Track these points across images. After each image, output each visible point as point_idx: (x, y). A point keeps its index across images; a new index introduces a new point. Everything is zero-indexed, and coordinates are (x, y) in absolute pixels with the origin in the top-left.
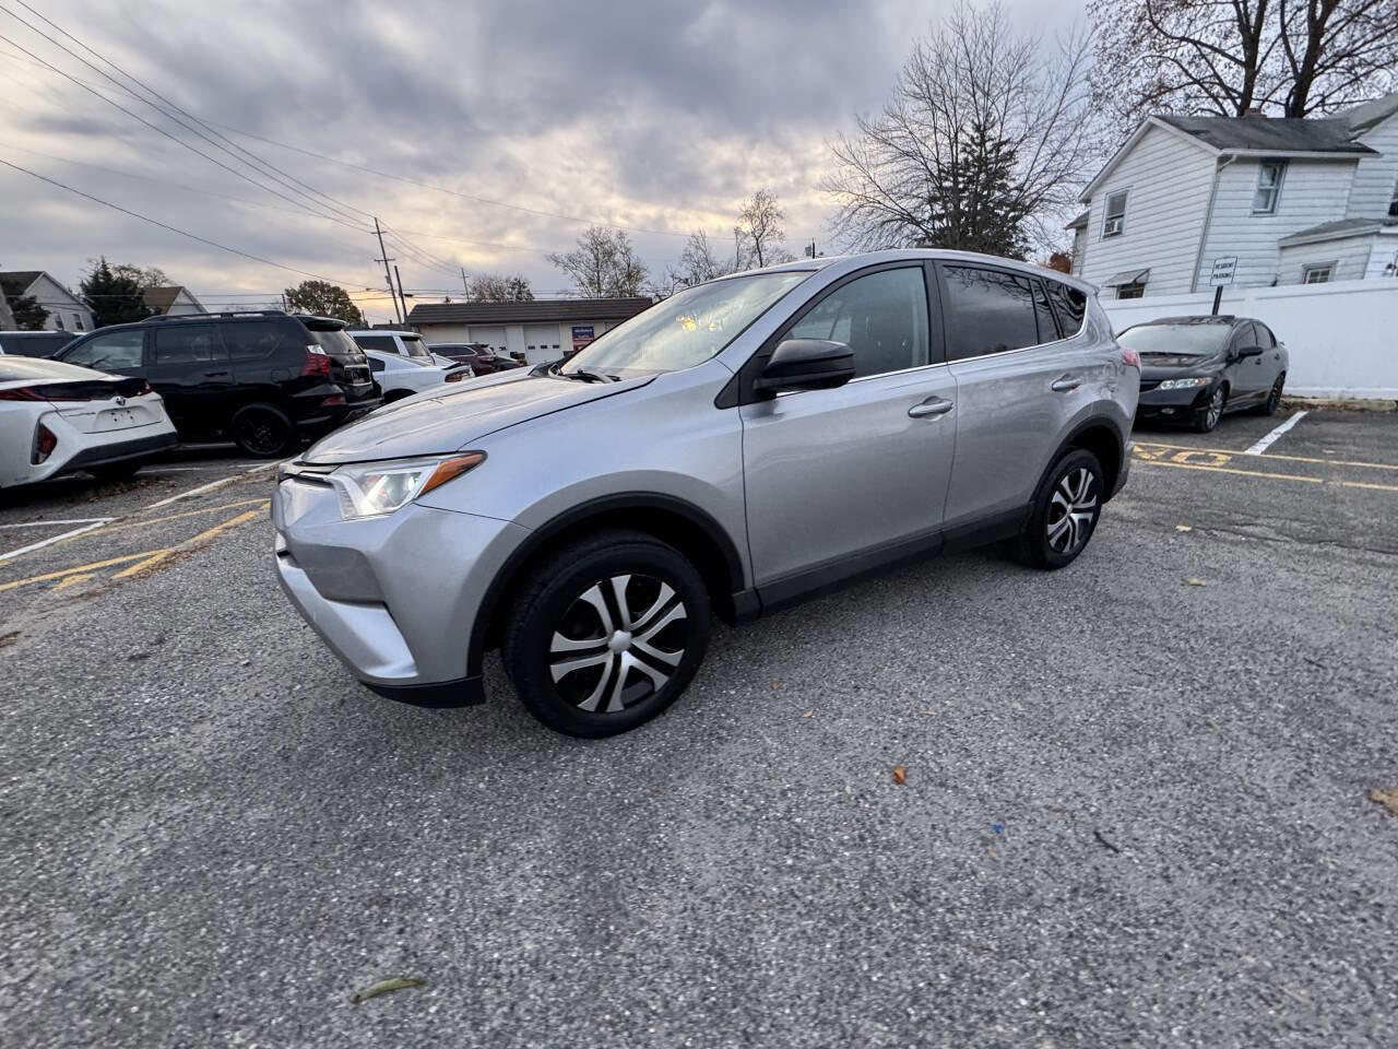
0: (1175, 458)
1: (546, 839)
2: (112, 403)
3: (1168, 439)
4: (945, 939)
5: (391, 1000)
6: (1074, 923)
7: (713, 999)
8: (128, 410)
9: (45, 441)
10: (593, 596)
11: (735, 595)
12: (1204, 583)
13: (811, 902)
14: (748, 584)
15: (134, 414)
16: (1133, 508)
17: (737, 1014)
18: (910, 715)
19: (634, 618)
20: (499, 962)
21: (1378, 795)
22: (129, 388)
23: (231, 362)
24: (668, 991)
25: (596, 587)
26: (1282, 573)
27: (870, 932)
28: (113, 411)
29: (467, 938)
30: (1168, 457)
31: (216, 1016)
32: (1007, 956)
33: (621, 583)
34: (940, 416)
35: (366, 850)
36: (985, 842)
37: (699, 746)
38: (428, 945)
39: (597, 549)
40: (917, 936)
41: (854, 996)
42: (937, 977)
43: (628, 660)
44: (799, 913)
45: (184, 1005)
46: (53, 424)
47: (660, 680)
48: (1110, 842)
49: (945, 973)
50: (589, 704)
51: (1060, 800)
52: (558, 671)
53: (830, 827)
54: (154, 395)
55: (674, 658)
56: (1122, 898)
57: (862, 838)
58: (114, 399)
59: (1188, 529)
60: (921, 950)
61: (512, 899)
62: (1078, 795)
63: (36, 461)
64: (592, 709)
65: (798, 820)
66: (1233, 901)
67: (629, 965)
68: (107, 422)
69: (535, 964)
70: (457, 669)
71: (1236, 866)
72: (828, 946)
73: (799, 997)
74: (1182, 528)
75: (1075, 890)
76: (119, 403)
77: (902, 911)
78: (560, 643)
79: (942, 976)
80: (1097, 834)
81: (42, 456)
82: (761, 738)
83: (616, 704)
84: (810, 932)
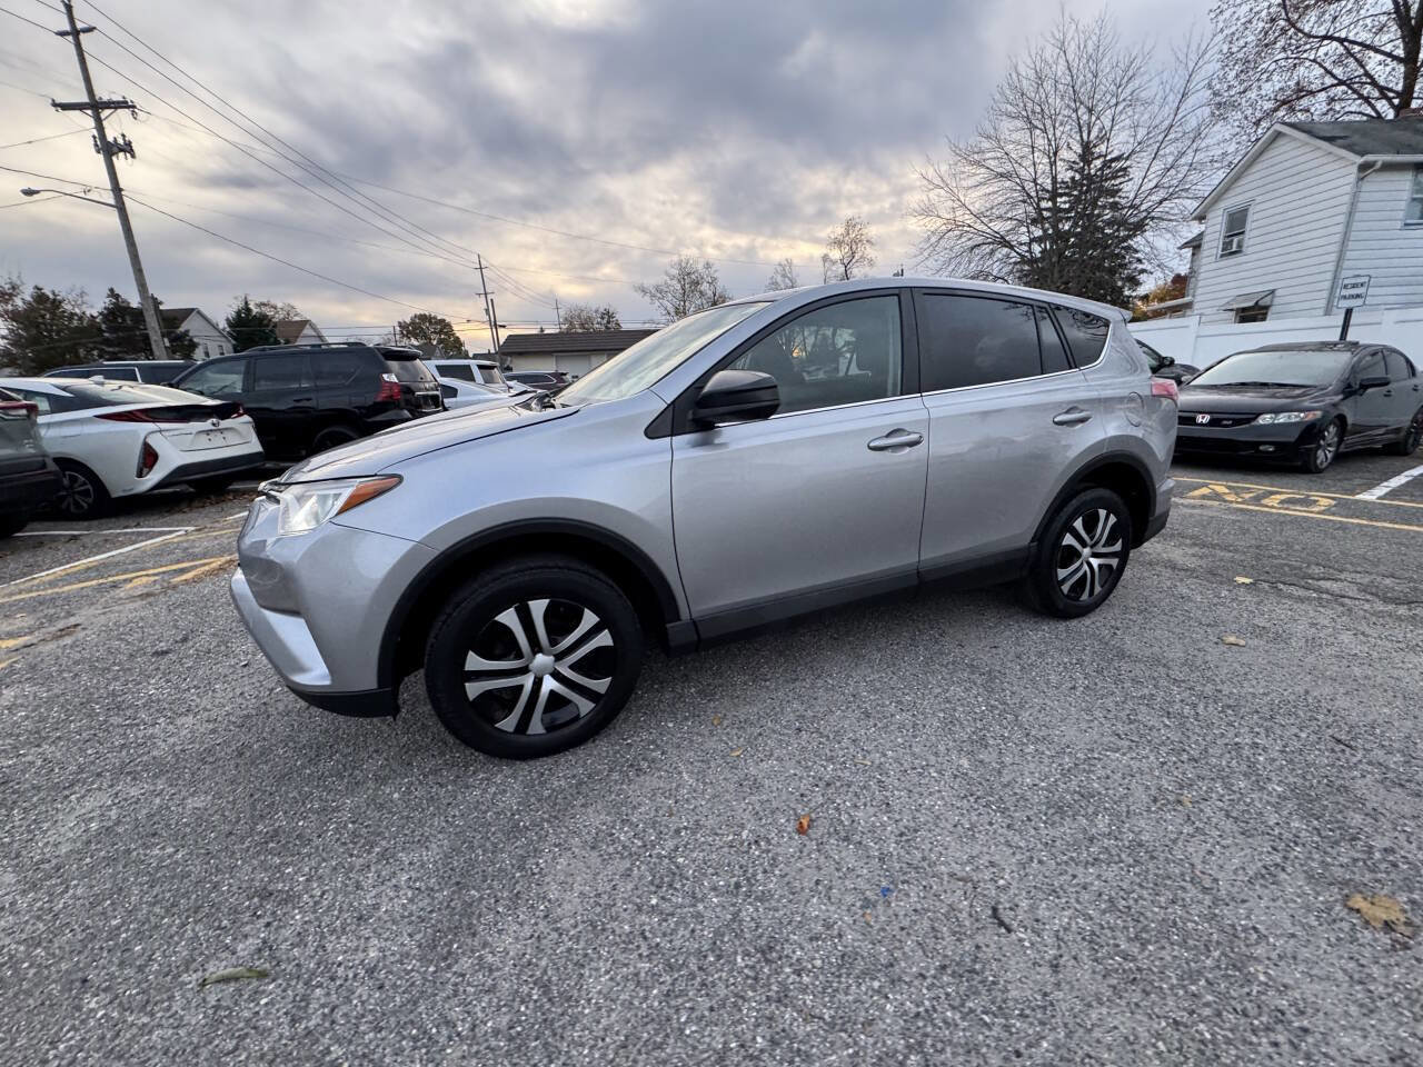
0: (1265, 501)
1: (431, 855)
2: (207, 424)
3: (1266, 479)
4: (779, 1001)
5: (231, 987)
6: (927, 1003)
7: (519, 1029)
8: (221, 431)
9: (149, 457)
10: (508, 617)
11: (668, 626)
12: (1242, 642)
13: (658, 945)
14: (684, 614)
15: (226, 434)
16: (1194, 555)
17: (536, 1047)
18: (844, 763)
19: (553, 643)
20: (340, 965)
21: (1358, 901)
22: (223, 412)
23: (317, 389)
24: (480, 1014)
25: (512, 609)
26: (1346, 637)
27: (703, 984)
28: (208, 432)
29: (323, 937)
30: (1257, 500)
31: (85, 981)
32: (837, 1028)
33: (538, 607)
34: (908, 449)
35: (271, 845)
36: (867, 904)
37: (615, 776)
38: (286, 940)
39: (513, 573)
40: (750, 994)
41: (659, 1047)
42: (754, 1038)
43: (549, 684)
44: (640, 955)
45: (64, 966)
46: (157, 443)
47: (585, 706)
48: (1007, 920)
49: (763, 1037)
50: (508, 724)
51: (968, 869)
52: (473, 690)
53: (711, 871)
54: (246, 418)
55: (601, 685)
56: (994, 983)
57: (738, 886)
58: (210, 421)
59: (1247, 581)
60: (749, 1011)
61: (376, 907)
62: (992, 864)
63: (140, 475)
64: (511, 730)
65: (681, 860)
66: (1123, 1003)
67: (456, 984)
68: (203, 441)
69: (371, 971)
70: (367, 680)
71: (1145, 964)
72: (655, 992)
73: (603, 1040)
74: (1241, 580)
75: (944, 967)
76: (214, 424)
77: (747, 966)
78: (474, 662)
79: (759, 1039)
80: (995, 910)
81: (145, 470)
82: (680, 773)
83: (536, 727)
84: (643, 975)
